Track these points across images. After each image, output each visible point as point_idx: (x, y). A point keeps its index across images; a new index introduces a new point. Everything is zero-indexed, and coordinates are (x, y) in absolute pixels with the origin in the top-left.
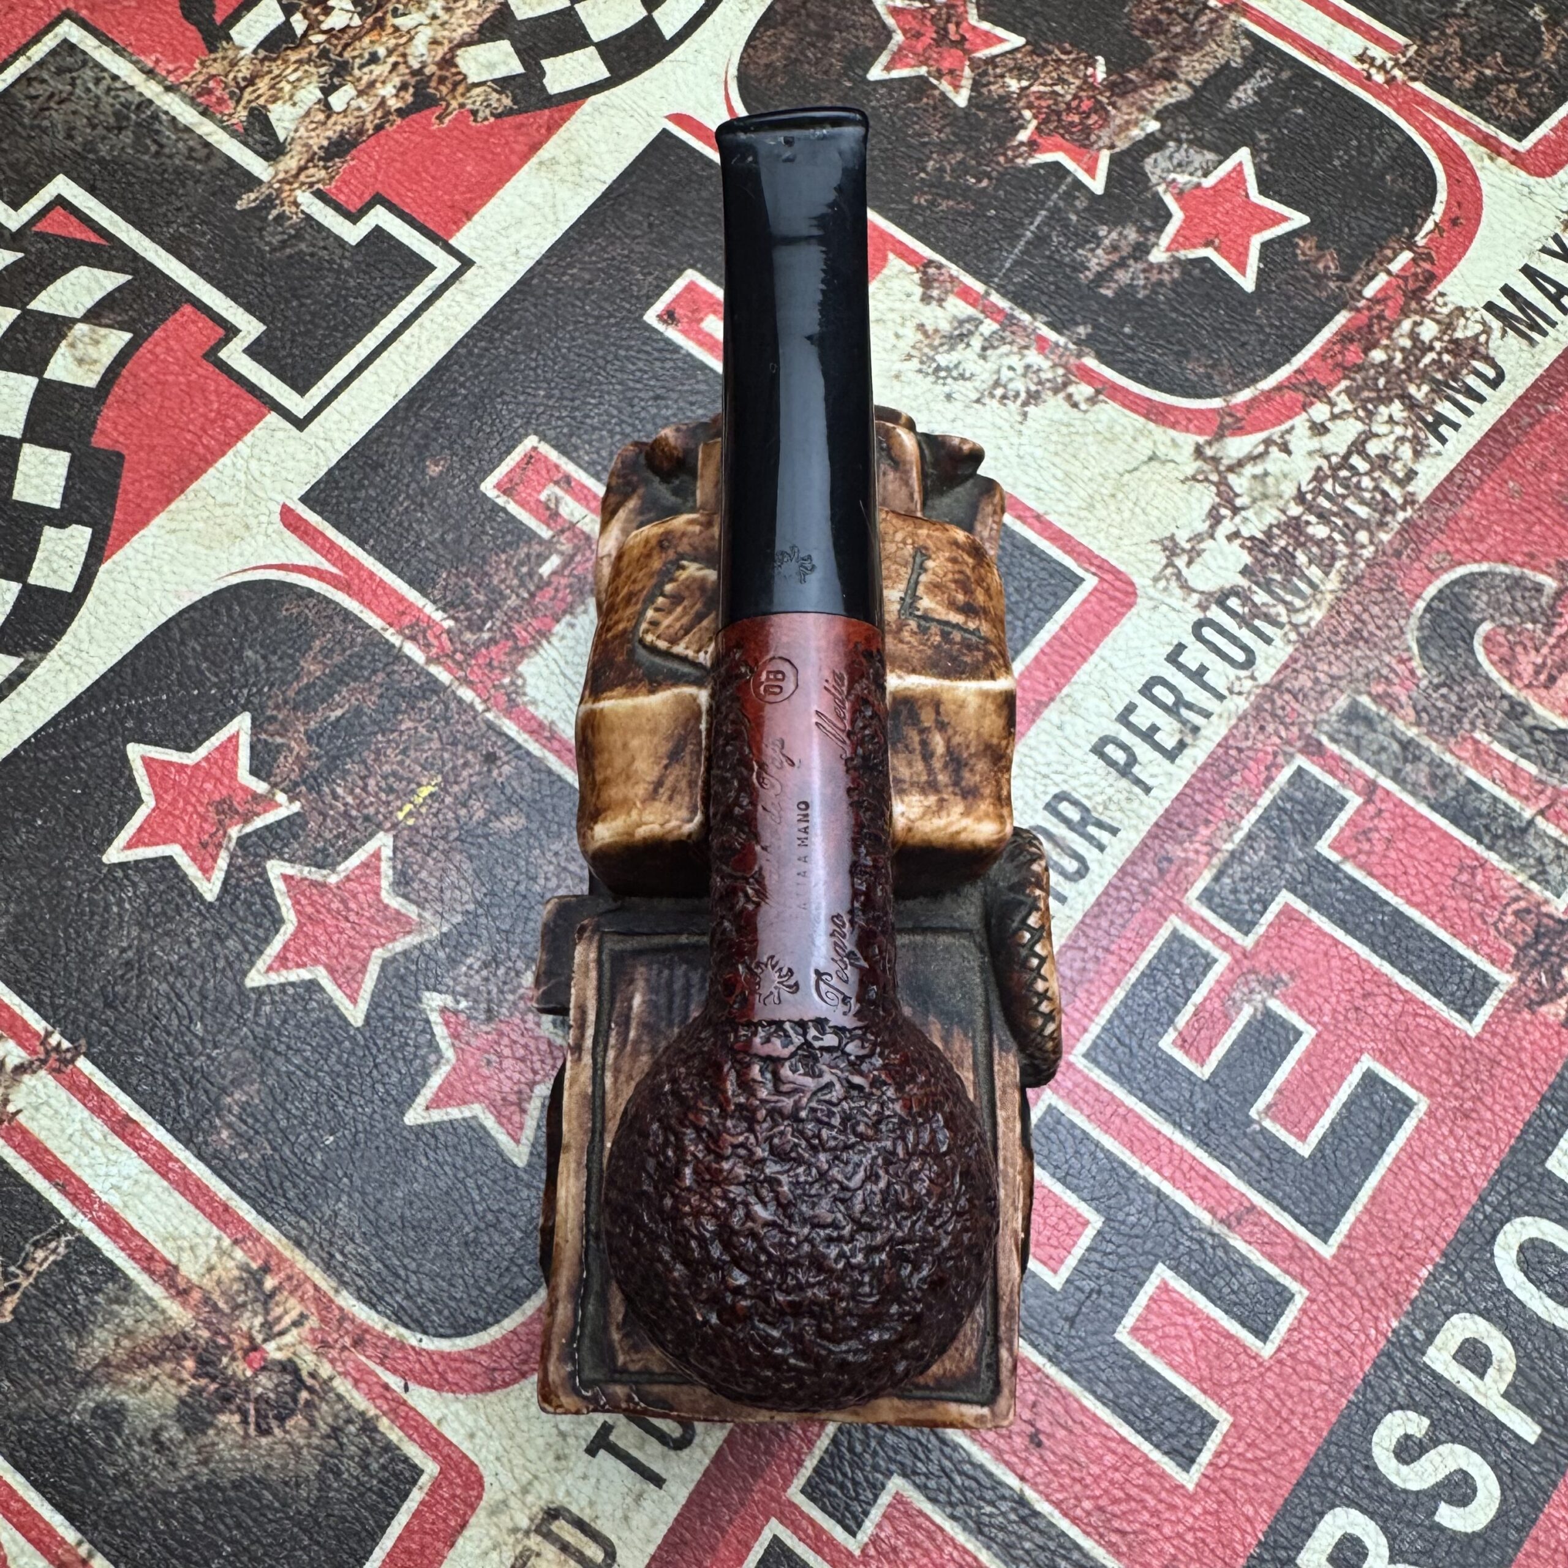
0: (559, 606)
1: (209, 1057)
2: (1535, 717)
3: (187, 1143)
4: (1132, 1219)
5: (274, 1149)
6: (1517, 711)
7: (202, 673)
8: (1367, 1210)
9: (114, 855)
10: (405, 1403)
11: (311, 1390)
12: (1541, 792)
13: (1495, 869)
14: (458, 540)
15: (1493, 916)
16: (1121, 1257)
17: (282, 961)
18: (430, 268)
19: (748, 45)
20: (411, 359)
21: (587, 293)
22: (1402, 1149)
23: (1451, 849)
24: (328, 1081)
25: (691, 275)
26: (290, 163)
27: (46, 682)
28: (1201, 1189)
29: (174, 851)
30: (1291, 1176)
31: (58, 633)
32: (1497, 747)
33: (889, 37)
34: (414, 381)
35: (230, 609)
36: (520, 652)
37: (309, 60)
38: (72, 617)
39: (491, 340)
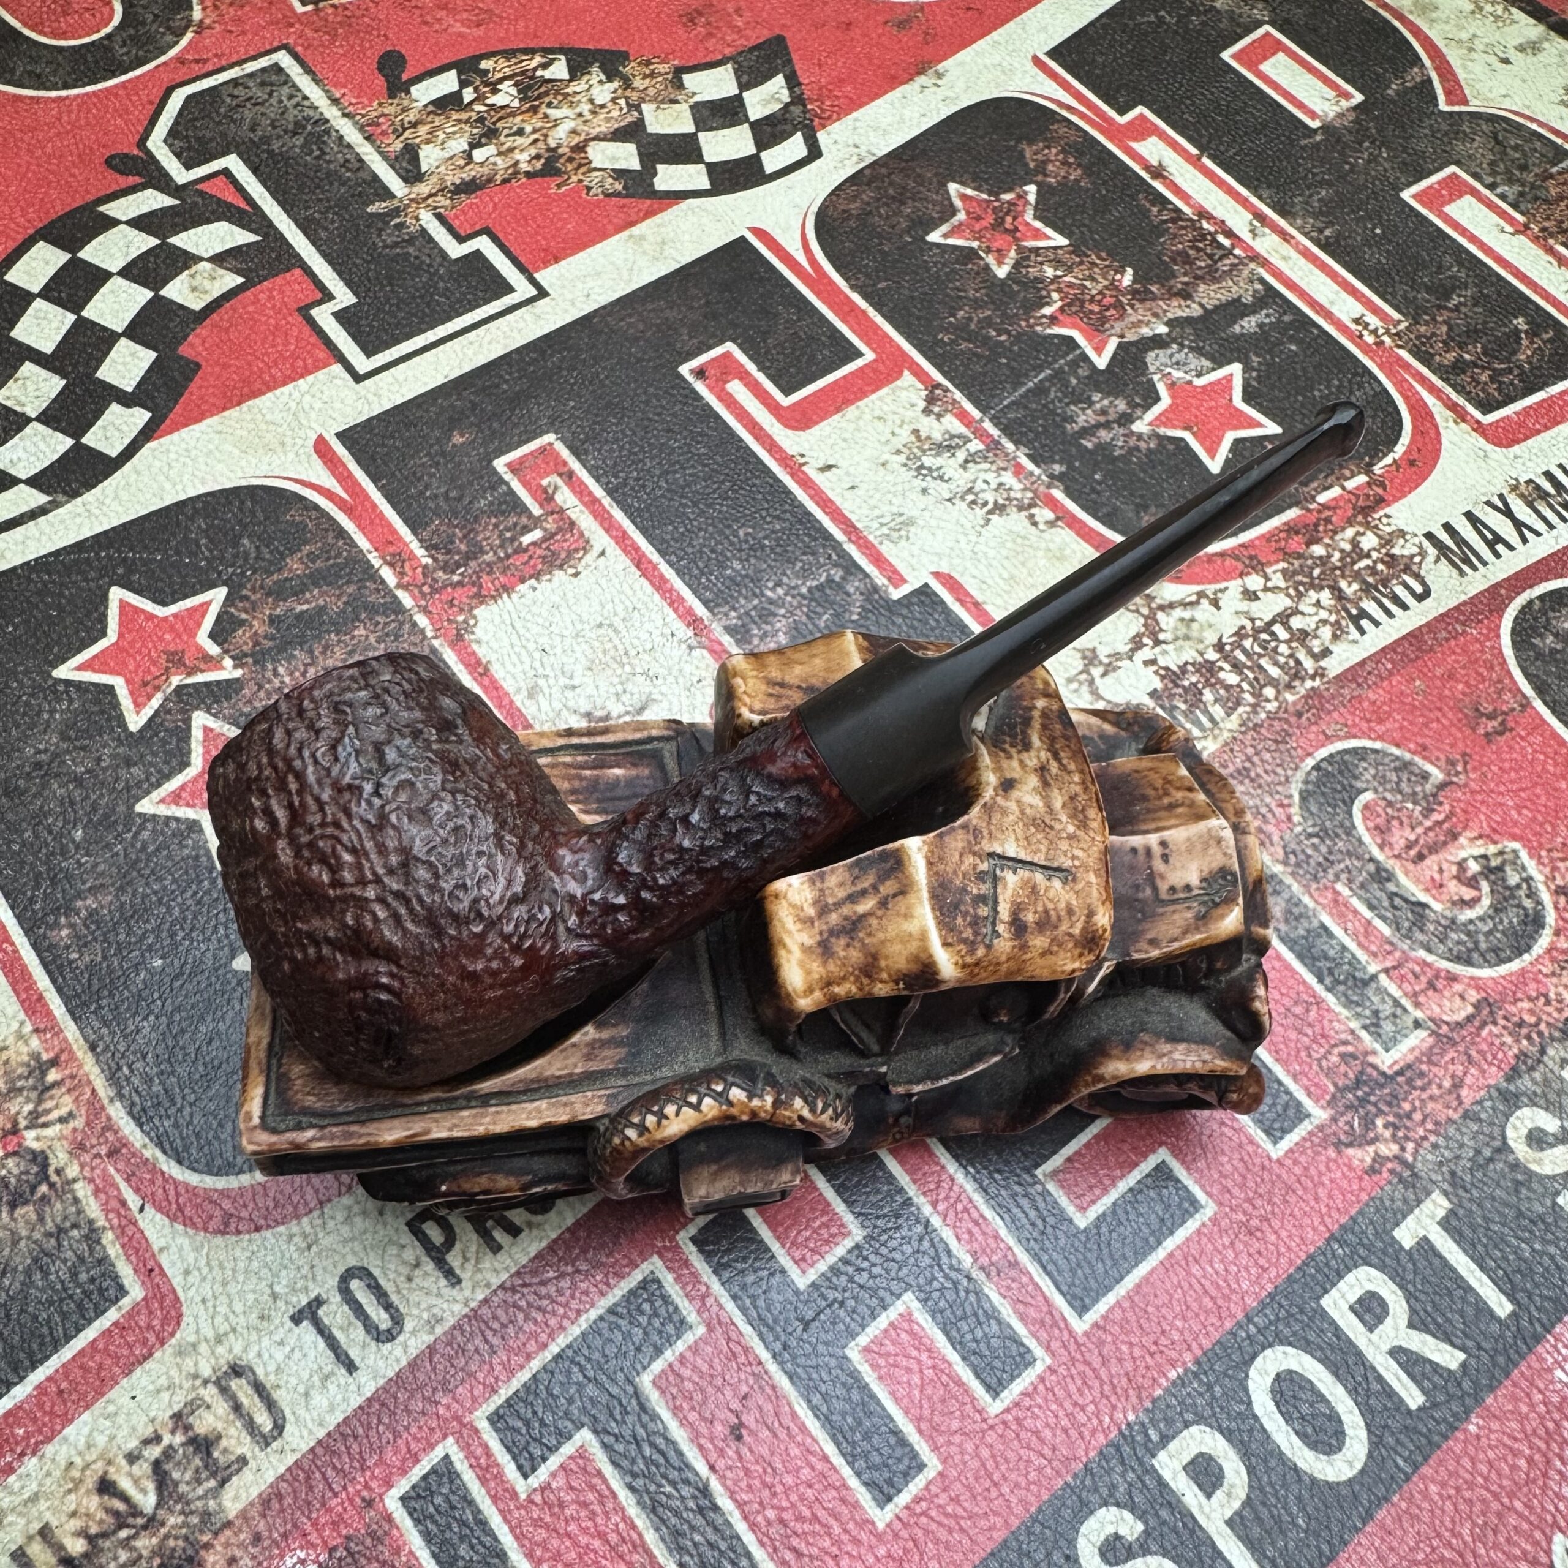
0: (528, 571)
1: (78, 862)
2: (1398, 885)
3: (28, 932)
4: (893, 1244)
5: (105, 958)
6: (1382, 876)
7: (198, 546)
8: (1129, 1297)
9: (64, 672)
10: (135, 1224)
11: (52, 1185)
12: (1389, 953)
13: (1329, 1010)
14: (459, 499)
15: (1318, 1051)
16: (873, 1277)
17: (175, 798)
18: (511, 290)
19: (833, 193)
20: (470, 352)
21: (637, 339)
22: (1178, 1247)
23: (1291, 982)
24: (176, 912)
25: (730, 347)
26: (423, 189)
27: (62, 521)
28: (970, 1232)
29: (118, 682)
30: (1062, 1242)
31: (90, 486)
32: (1355, 902)
33: (954, 212)
34: (467, 369)
35: (242, 503)
36: (481, 598)
37: (467, 121)
38: (106, 477)
39: (543, 353)
